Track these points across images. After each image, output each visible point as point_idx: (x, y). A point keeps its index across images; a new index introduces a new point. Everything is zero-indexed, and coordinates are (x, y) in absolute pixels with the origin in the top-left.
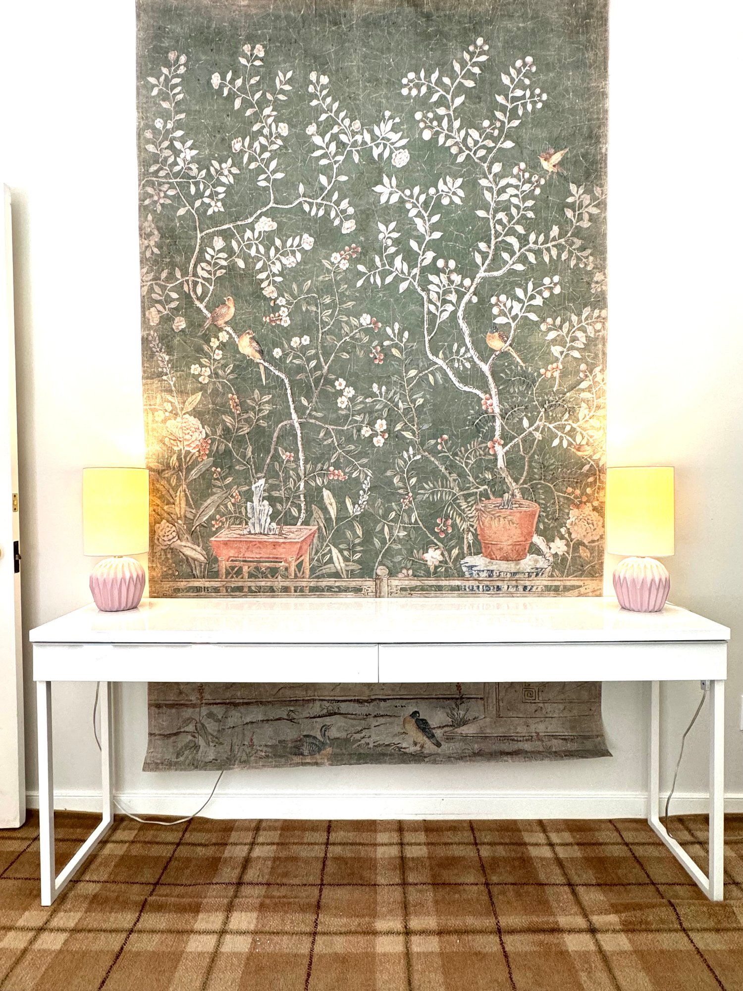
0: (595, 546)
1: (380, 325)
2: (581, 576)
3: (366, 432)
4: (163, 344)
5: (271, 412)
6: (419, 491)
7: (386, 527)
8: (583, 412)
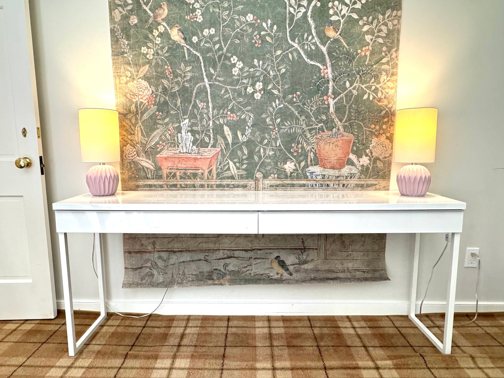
0: (386, 161)
1: (259, 21)
2: (377, 178)
3: (250, 90)
4: (123, 34)
5: (192, 78)
6: (282, 127)
7: (262, 149)
8: (383, 77)
